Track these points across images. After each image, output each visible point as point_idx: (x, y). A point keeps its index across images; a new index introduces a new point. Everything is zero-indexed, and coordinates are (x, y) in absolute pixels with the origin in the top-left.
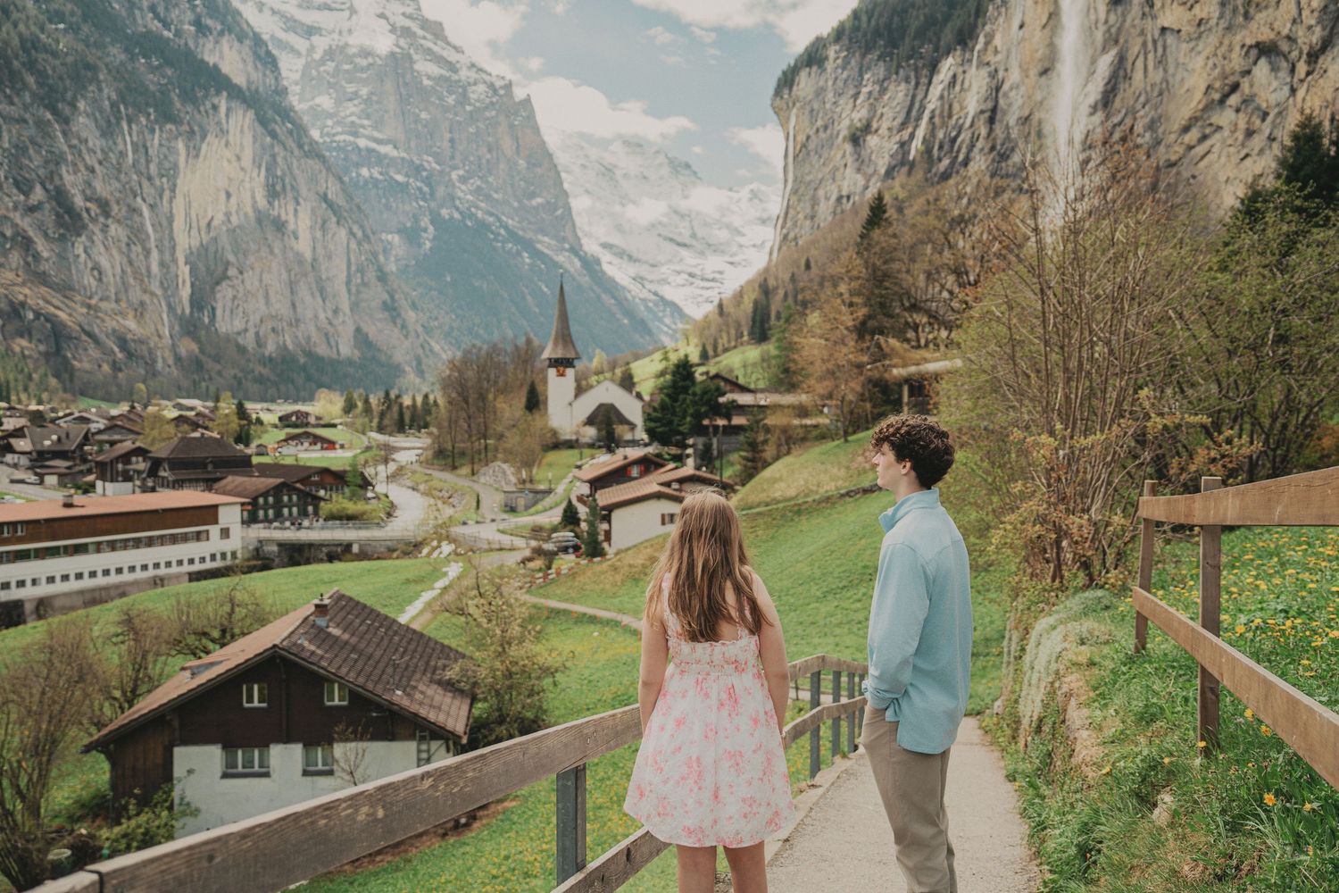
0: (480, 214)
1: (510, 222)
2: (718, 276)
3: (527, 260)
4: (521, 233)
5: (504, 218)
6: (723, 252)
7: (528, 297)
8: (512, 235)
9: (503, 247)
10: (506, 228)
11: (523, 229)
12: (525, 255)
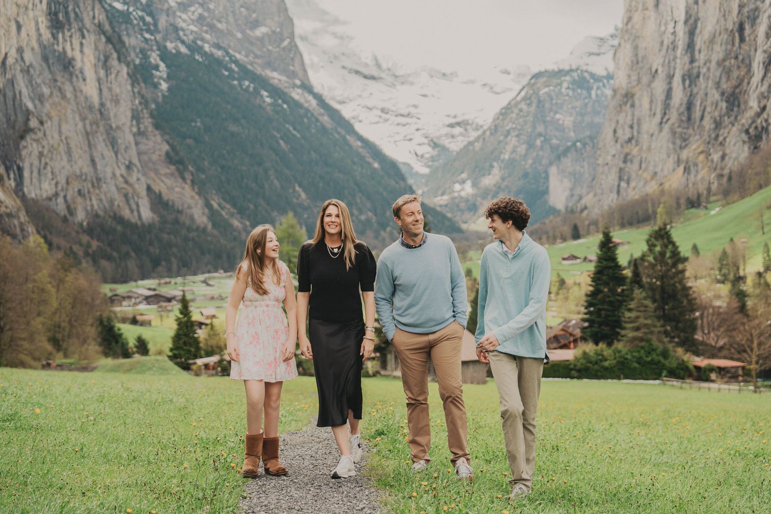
0: (207, 47)
1: (238, 56)
2: (413, 110)
3: (268, 100)
4: (249, 67)
5: (231, 51)
6: (412, 84)
7: (281, 142)
8: (246, 73)
9: (241, 85)
10: (236, 62)
11: (251, 64)
12: (265, 94)
